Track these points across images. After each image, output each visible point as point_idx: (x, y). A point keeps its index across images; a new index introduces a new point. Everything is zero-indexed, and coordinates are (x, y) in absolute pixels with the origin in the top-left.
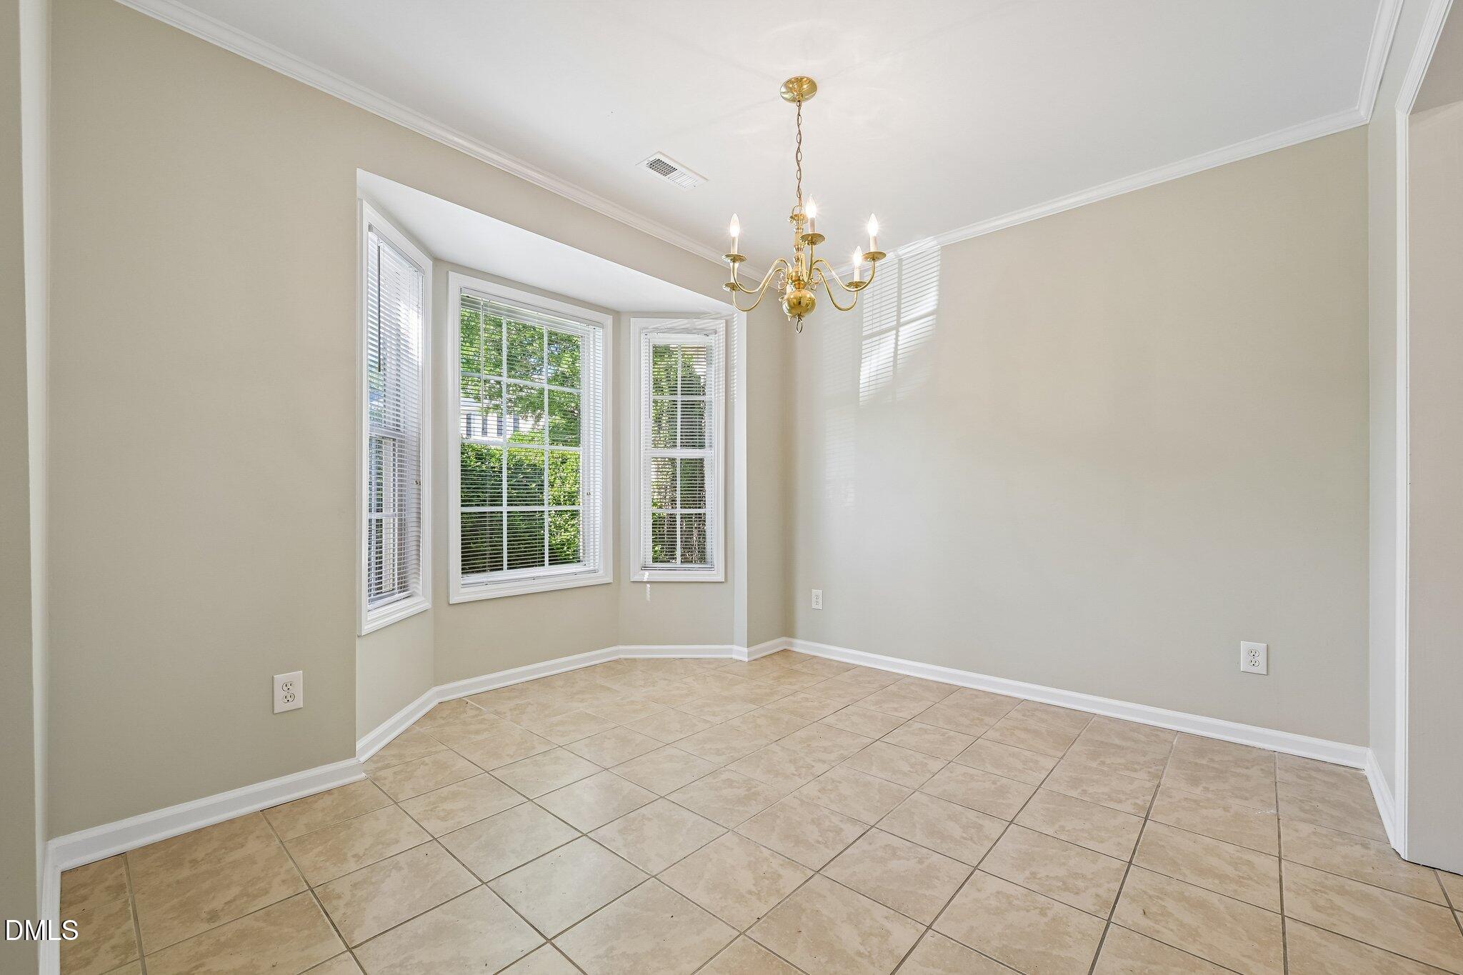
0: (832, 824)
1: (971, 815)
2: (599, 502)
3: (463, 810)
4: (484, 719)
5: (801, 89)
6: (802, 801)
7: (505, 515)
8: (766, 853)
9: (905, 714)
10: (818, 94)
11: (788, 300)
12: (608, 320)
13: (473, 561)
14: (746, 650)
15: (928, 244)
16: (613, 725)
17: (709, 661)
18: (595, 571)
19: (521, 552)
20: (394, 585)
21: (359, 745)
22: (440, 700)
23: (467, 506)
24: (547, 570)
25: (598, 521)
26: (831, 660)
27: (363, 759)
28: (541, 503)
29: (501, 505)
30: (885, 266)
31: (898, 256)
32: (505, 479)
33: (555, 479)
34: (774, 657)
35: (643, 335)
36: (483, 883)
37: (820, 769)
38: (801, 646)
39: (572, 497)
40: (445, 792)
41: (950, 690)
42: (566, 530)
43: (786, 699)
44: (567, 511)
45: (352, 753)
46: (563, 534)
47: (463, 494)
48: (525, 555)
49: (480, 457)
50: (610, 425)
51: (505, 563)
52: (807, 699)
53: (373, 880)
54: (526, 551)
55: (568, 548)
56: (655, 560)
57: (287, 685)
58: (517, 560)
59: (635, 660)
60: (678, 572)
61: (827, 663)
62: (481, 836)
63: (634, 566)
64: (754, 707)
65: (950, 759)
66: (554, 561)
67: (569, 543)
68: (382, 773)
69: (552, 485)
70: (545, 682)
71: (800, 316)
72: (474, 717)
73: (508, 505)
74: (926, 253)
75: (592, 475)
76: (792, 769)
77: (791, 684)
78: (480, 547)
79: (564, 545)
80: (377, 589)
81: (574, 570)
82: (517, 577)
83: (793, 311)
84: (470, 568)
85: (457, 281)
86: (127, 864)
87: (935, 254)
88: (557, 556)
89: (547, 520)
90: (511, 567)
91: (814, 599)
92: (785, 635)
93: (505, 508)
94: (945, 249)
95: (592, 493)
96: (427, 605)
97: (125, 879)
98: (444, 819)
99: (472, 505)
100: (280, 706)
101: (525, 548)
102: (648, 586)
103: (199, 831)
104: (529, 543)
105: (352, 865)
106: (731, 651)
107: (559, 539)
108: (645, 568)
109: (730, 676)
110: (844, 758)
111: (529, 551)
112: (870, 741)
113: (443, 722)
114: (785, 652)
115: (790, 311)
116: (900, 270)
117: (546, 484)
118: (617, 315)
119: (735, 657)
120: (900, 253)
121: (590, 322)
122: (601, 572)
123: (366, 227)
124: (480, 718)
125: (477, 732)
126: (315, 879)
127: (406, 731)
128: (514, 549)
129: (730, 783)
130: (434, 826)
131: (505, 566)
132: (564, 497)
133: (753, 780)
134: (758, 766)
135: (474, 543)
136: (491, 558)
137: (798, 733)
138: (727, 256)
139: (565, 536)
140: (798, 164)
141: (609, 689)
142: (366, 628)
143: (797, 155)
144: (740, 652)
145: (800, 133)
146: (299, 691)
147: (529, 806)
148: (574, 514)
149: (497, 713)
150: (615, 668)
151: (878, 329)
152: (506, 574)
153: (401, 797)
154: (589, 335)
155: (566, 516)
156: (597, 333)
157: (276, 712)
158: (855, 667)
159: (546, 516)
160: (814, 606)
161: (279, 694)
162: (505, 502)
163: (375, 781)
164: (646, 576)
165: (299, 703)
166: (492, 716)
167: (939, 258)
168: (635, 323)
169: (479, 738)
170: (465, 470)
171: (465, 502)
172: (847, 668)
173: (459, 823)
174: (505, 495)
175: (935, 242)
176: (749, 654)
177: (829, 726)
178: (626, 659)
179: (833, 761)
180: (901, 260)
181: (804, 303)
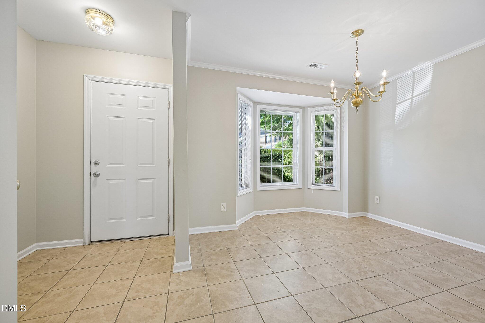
0: (364, 271)
1: (427, 284)
2: (298, 165)
3: (258, 241)
4: (265, 221)
5: (357, 33)
6: (355, 262)
7: (271, 168)
8: (338, 272)
9: (409, 245)
10: (364, 32)
11: (353, 102)
12: (301, 110)
13: (264, 180)
14: (347, 214)
15: (428, 64)
16: (299, 229)
17: (334, 216)
18: (297, 185)
19: (276, 178)
20: (245, 185)
21: (237, 222)
22: (256, 215)
23: (262, 165)
24: (283, 183)
25: (298, 170)
26: (383, 222)
27: (238, 225)
28: (281, 164)
29: (271, 165)
30: (406, 76)
31: (412, 71)
32: (271, 158)
33: (286, 157)
34: (359, 218)
35: (312, 113)
36: (261, 257)
37: (365, 254)
38: (370, 216)
39: (290, 163)
40: (254, 236)
41: (438, 241)
42: (289, 172)
43: (359, 232)
44: (289, 167)
45: (236, 223)
46: (288, 173)
47: (261, 162)
48: (277, 179)
49: (265, 152)
50: (301, 141)
51: (272, 181)
52: (368, 233)
53: (239, 250)
54: (277, 178)
55: (289, 177)
56: (316, 182)
57: (223, 205)
58: (275, 180)
59: (309, 212)
60: (325, 187)
61: (380, 223)
62: (261, 247)
63: (309, 183)
64: (347, 232)
65: (425, 264)
66: (285, 181)
67: (289, 176)
68: (242, 229)
69: (285, 159)
70: (282, 215)
71: (357, 107)
72: (262, 220)
73: (272, 165)
74: (426, 68)
75: (296, 156)
76: (355, 252)
77: (363, 227)
78: (265, 176)
79: (288, 176)
80: (241, 186)
81: (291, 184)
82: (275, 185)
83: (355, 105)
84: (263, 182)
85: (259, 107)
86: (198, 236)
87: (431, 67)
88: (286, 180)
89: (283, 169)
90: (273, 182)
91: (376, 200)
92: (364, 211)
93: (271, 166)
94: (435, 65)
95: (296, 162)
96: (252, 190)
97: (198, 238)
98: (254, 242)
99: (263, 165)
100: (222, 210)
101: (277, 177)
102: (312, 190)
103: (209, 233)
104: (278, 176)
105: (235, 246)
106: (342, 214)
107: (286, 175)
108: (312, 184)
109: (340, 222)
110: (376, 254)
111: (278, 178)
112: (389, 251)
113: (255, 220)
114: (364, 217)
115: (353, 106)
116: (414, 76)
117: (283, 159)
118: (304, 108)
119: (343, 216)
120: (414, 70)
121: (295, 112)
122: (298, 185)
123: (238, 100)
124: (264, 221)
125: (263, 224)
126: (228, 247)
127: (247, 221)
128: (274, 177)
129: (332, 251)
130: (252, 243)
131: (272, 182)
132: (288, 163)
133: (340, 252)
134: (343, 249)
135: (264, 175)
136: (268, 179)
137: (360, 243)
138: (330, 93)
139: (288, 174)
140: (357, 58)
141: (299, 219)
142: (239, 195)
143: (356, 54)
144: (345, 215)
145: (357, 47)
146: (225, 207)
147: (273, 244)
148: (291, 168)
149: (268, 220)
150: (303, 214)
151: (403, 100)
152: (272, 184)
153: (245, 235)
154: (295, 115)
155: (289, 168)
156: (298, 115)
157: (221, 211)
158: (393, 226)
159: (283, 168)
160: (376, 202)
161: (222, 207)
162: (271, 164)
163: (240, 230)
164: (312, 187)
165: (225, 210)
166: (267, 221)
167: (433, 68)
168: (309, 110)
169: (263, 225)
170: (262, 155)
171: (261, 164)
172: (389, 226)
173: (257, 243)
174: (271, 162)
175: (430, 63)
176: (348, 216)
177: (374, 243)
178: (306, 212)
179: (372, 254)
180: (414, 73)
181: (358, 102)
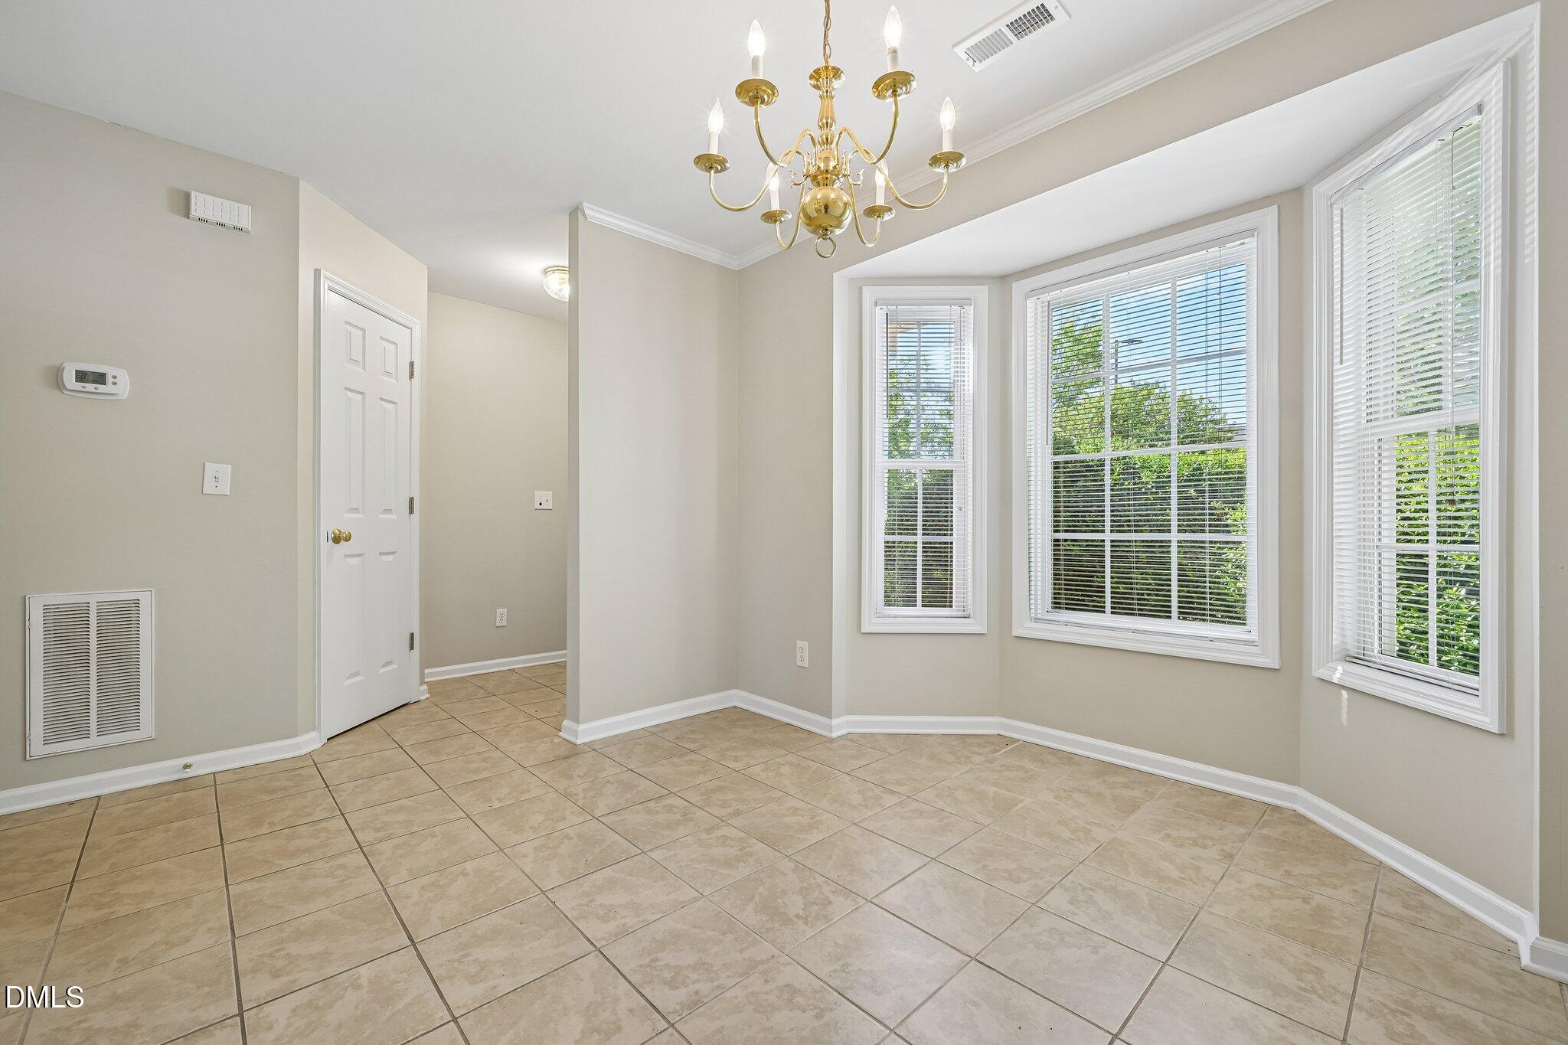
2: (1254, 531)
7: (1108, 544)
18: (1252, 644)
22: (1002, 733)
28: (1165, 528)
29: (1103, 531)
32: (1107, 498)
51: (1108, 605)
57: (801, 649)
73: (1112, 531)
81: (1213, 635)
82: (1094, 623)
90: (1113, 611)
93: (1108, 536)
100: (799, 662)
102: (1345, 695)
108: (1351, 659)
131: (1108, 609)
146: (806, 655)
152: (1108, 619)
157: (797, 665)
161: (798, 654)
162: (1108, 528)
164: (1338, 673)
165: (806, 664)
